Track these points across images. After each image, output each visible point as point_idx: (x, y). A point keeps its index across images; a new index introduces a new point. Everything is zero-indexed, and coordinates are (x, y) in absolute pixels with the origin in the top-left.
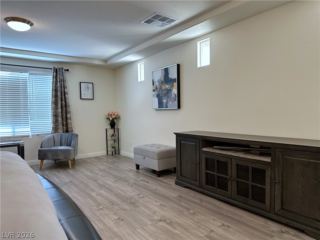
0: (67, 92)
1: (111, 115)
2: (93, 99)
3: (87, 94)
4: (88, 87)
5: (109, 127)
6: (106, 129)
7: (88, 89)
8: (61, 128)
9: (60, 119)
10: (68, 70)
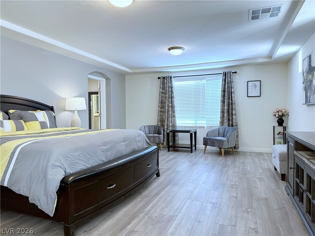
0: (234, 92)
1: (278, 112)
2: (260, 96)
3: (254, 92)
4: (255, 85)
5: (276, 124)
6: (274, 127)
7: (256, 87)
8: (226, 122)
9: (226, 115)
10: (236, 72)
